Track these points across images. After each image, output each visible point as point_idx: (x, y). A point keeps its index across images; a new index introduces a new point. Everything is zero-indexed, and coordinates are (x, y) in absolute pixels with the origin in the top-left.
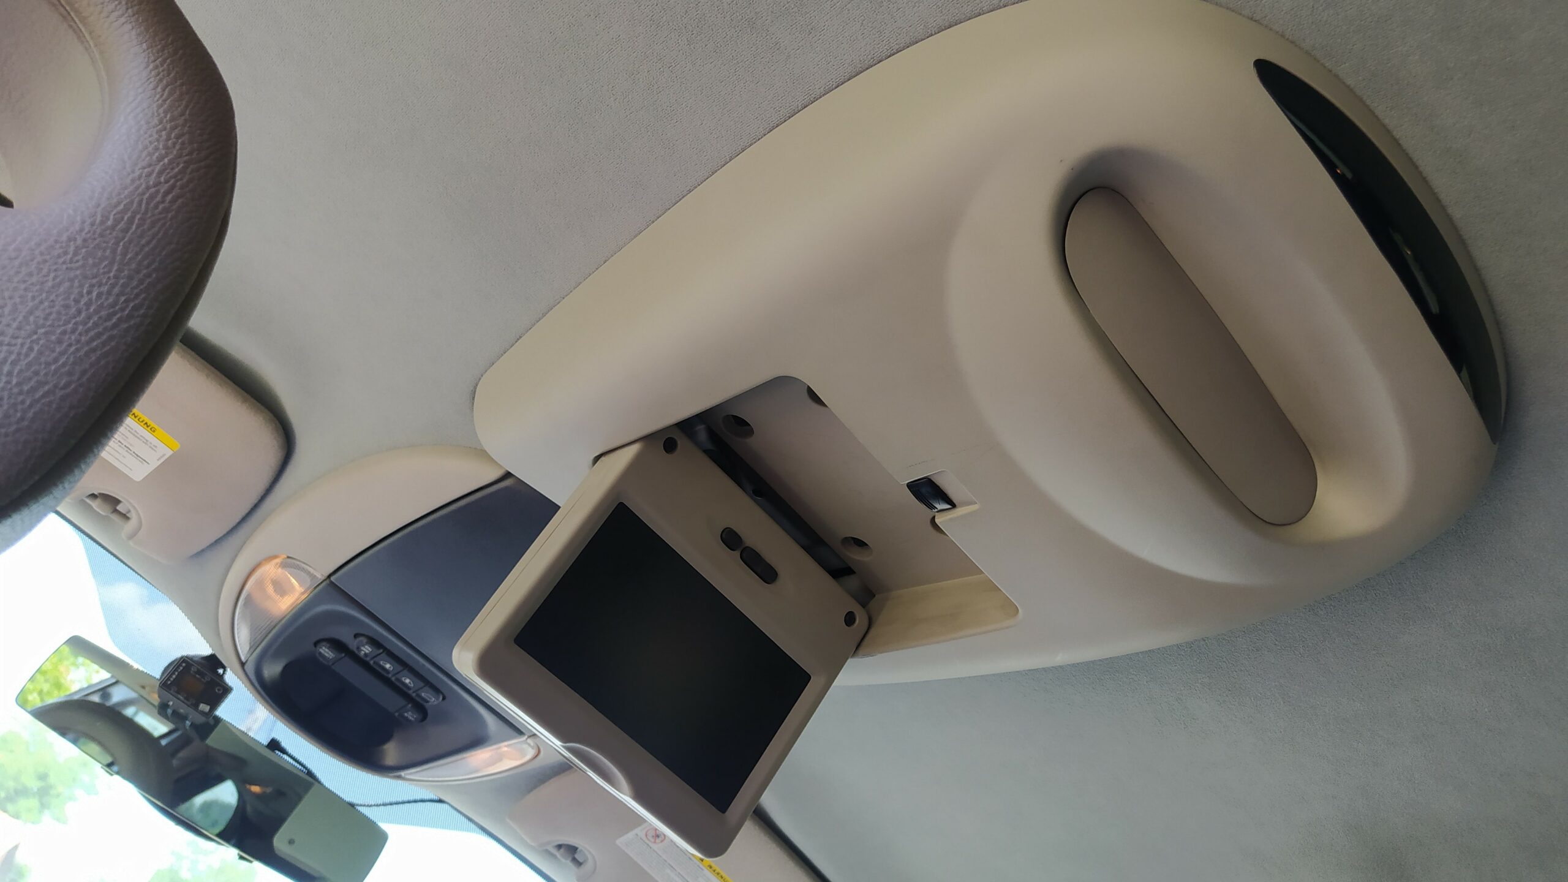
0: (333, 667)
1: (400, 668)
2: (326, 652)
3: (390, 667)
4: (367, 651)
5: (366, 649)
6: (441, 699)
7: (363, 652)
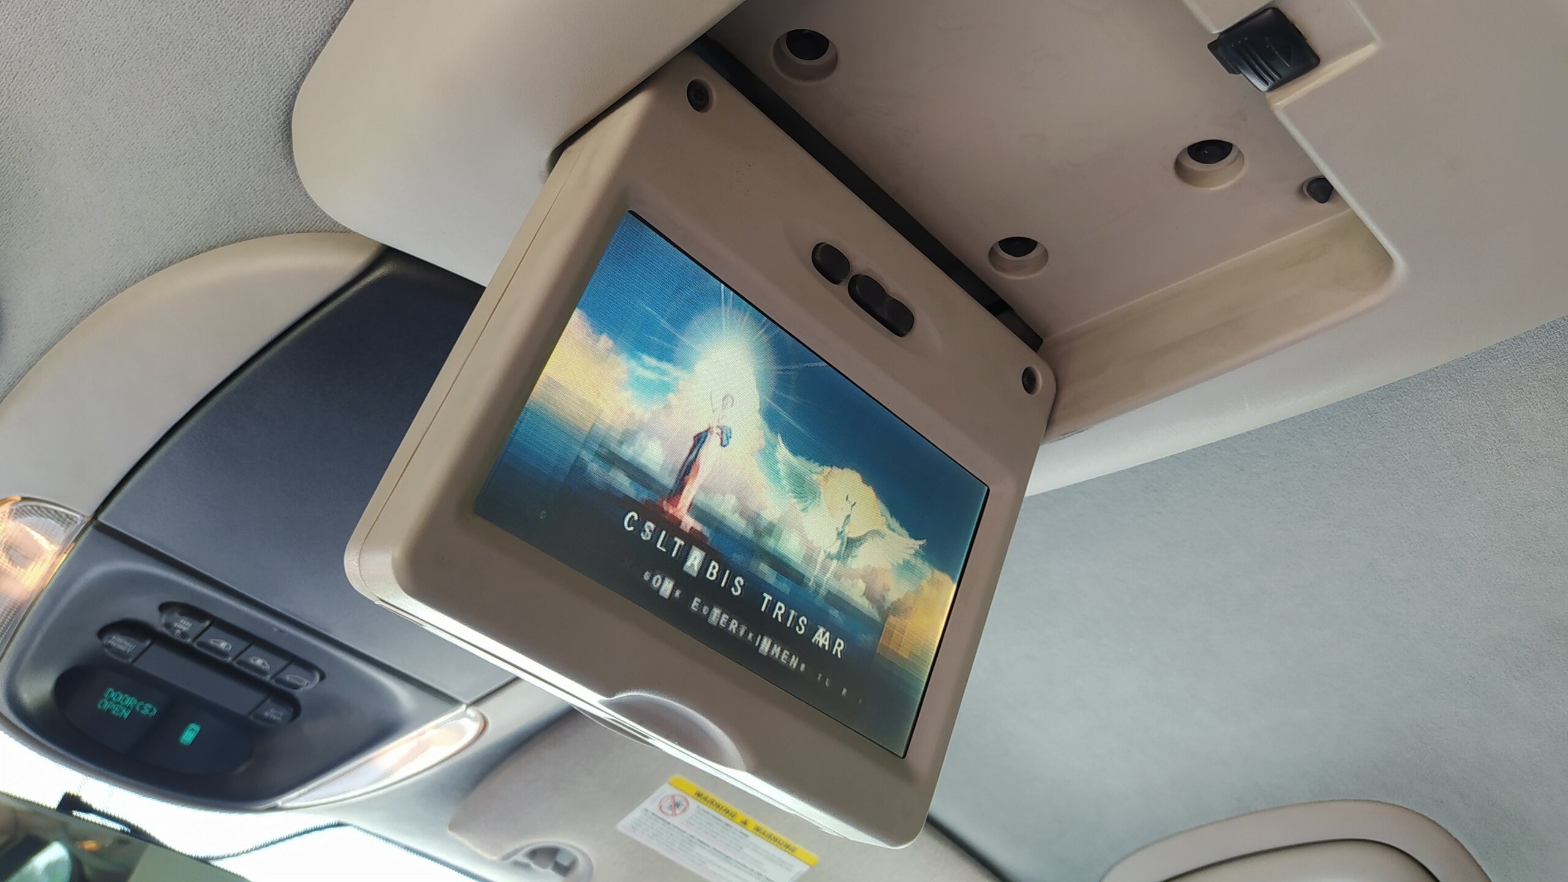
0: (135, 664)
1: (243, 644)
2: (120, 643)
3: (227, 646)
4: (185, 629)
5: (183, 625)
6: (318, 677)
7: (178, 631)
